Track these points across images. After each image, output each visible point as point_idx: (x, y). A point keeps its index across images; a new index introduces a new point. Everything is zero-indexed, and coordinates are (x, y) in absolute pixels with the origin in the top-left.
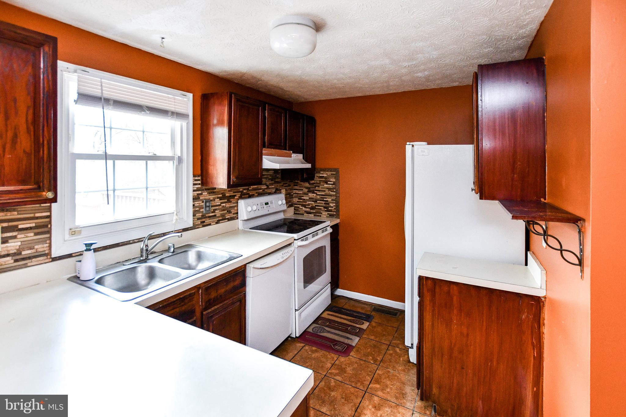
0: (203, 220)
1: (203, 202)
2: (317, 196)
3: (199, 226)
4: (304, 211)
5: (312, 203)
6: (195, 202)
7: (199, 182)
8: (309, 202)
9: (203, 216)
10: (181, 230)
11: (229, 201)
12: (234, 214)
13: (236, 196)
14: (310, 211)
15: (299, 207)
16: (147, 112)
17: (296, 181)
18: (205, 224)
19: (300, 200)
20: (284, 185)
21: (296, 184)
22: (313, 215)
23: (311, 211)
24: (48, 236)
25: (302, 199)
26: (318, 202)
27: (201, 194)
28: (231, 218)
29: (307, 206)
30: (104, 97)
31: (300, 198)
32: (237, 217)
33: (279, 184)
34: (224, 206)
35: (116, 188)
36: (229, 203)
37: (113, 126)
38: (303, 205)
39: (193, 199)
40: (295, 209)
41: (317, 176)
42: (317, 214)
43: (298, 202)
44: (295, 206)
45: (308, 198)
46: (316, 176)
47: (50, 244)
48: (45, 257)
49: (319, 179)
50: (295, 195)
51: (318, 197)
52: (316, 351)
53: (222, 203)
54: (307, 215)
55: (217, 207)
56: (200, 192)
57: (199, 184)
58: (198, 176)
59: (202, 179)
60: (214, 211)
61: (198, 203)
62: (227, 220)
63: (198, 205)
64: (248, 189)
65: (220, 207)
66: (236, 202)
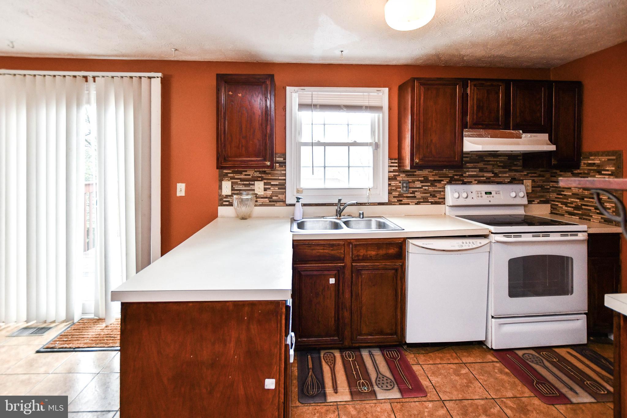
0: (401, 199)
1: (400, 183)
2: (584, 191)
3: (395, 204)
4: (565, 211)
5: (577, 200)
6: (391, 182)
7: (396, 165)
8: (572, 200)
9: (400, 195)
10: (377, 204)
11: (432, 185)
12: (439, 198)
13: (443, 181)
14: (573, 211)
15: (557, 205)
16: (344, 109)
17: (554, 171)
18: (402, 202)
19: (559, 196)
20: (530, 175)
21: (553, 175)
22: (578, 218)
23: (575, 211)
24: (284, 190)
25: (562, 195)
26: (585, 199)
27: (399, 175)
28: (436, 202)
29: (569, 205)
30: (314, 104)
31: (559, 193)
32: (444, 202)
33: (518, 173)
34: (426, 189)
35: (326, 165)
36: (434, 187)
37: (325, 123)
38: (563, 203)
39: (389, 179)
40: (551, 208)
41: (584, 164)
42: (584, 217)
43: (556, 198)
44: (552, 203)
45: (570, 194)
46: (582, 164)
47: (286, 195)
48: (283, 203)
49: (588, 168)
50: (552, 189)
51: (586, 193)
52: (506, 374)
53: (423, 186)
54: (568, 216)
55: (417, 190)
56: (397, 174)
57: (396, 166)
58: (395, 159)
59: (399, 163)
60: (413, 192)
61: (394, 183)
62: (430, 203)
63: (395, 184)
64: (462, 175)
65: (421, 189)
66: (443, 187)
